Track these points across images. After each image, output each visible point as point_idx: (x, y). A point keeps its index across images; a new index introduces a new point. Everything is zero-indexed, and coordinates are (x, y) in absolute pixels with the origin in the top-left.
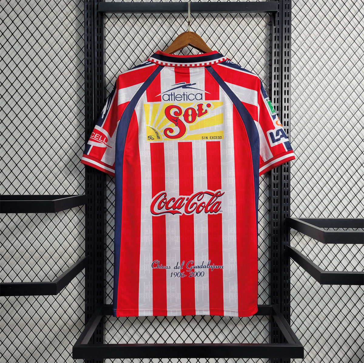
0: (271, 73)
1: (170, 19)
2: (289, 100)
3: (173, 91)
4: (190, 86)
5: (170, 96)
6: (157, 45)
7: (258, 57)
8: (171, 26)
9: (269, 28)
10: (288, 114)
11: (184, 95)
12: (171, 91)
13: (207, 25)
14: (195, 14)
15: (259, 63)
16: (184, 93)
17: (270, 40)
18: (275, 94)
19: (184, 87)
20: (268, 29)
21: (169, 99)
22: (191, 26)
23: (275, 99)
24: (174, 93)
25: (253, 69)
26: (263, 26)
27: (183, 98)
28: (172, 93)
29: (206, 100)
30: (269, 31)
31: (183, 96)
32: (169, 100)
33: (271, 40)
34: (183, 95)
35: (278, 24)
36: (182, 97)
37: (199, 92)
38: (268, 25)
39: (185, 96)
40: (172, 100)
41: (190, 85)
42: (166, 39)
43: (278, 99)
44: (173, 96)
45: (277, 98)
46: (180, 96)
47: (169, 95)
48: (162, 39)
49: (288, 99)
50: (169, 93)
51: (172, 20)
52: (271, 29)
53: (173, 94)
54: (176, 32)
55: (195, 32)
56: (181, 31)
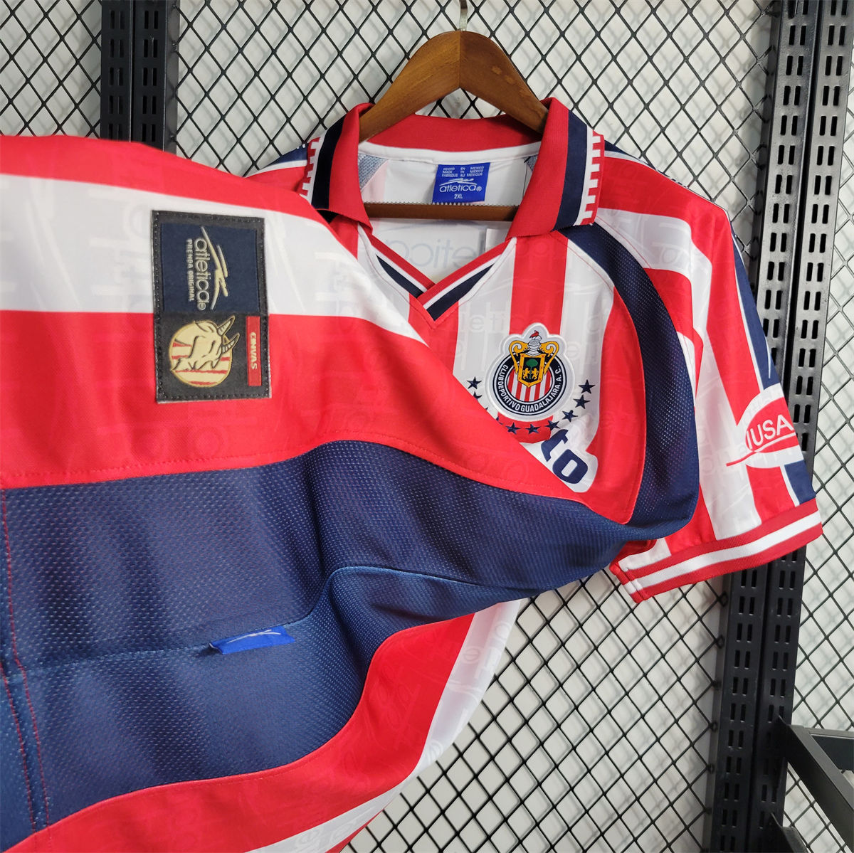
0: (761, 195)
2: (822, 301)
6: (356, 77)
7: (716, 133)
9: (769, 26)
10: (813, 352)
15: (720, 156)
17: (767, 73)
18: (770, 277)
20: (762, 29)
23: (769, 293)
25: (696, 178)
26: (746, 18)
30: (767, 37)
33: (771, 73)
35: (805, 12)
38: (767, 13)
42: (389, 54)
43: (779, 293)
45: (778, 289)
48: (373, 55)
49: (818, 295)
52: (775, 30)
54: (424, 33)
55: (493, 34)
56: (441, 27)
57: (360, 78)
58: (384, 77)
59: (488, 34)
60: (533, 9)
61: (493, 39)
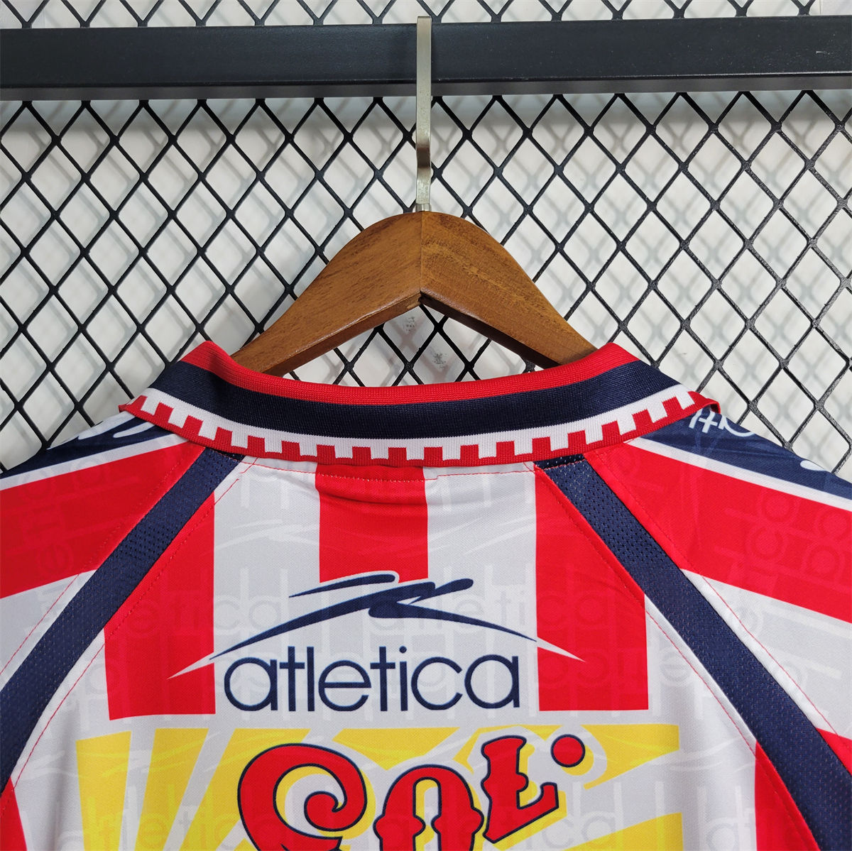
1: (316, 131)
3: (299, 639)
4: (431, 603)
5: (283, 675)
6: (230, 289)
8: (319, 176)
11: (383, 666)
12: (286, 639)
13: (541, 168)
14: (469, 103)
16: (383, 651)
19: (384, 606)
21: (272, 700)
22: (438, 174)
24: (310, 651)
27: (374, 693)
28: (291, 651)
29: (543, 707)
31: (374, 675)
32: (274, 708)
34: (374, 666)
36: (367, 684)
37: (491, 642)
39: (393, 676)
40: (292, 707)
41: (429, 590)
44: (301, 675)
46: (353, 676)
47: (271, 669)
48: (260, 252)
50: (275, 650)
51: (326, 142)
53: (301, 657)
54: (348, 213)
55: (468, 211)
56: (376, 204)
57: (237, 291)
58: (280, 288)
59: (459, 212)
60: (533, 170)
61: (468, 219)
